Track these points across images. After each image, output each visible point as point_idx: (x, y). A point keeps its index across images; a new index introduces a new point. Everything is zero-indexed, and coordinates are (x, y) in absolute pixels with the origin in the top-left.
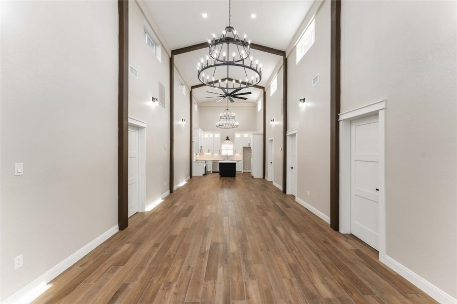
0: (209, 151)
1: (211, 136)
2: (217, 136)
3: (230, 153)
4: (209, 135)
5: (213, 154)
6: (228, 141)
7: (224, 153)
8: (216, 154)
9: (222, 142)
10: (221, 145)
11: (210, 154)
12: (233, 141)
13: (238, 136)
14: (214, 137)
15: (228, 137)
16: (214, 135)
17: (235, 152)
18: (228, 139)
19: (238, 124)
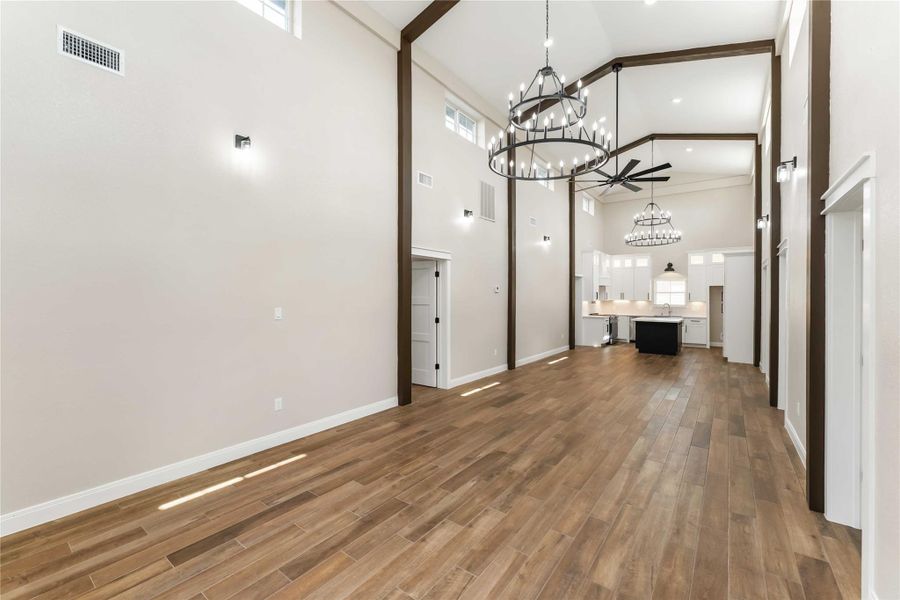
0: (622, 296)
1: (628, 263)
2: (643, 262)
3: (678, 300)
4: (623, 263)
5: (633, 301)
6: (670, 273)
7: (661, 300)
8: (641, 303)
9: (655, 276)
10: (653, 283)
11: (626, 302)
12: (685, 273)
13: (696, 260)
14: (634, 267)
15: (670, 265)
16: (634, 262)
17: (689, 297)
18: (670, 268)
19: (678, 233)
